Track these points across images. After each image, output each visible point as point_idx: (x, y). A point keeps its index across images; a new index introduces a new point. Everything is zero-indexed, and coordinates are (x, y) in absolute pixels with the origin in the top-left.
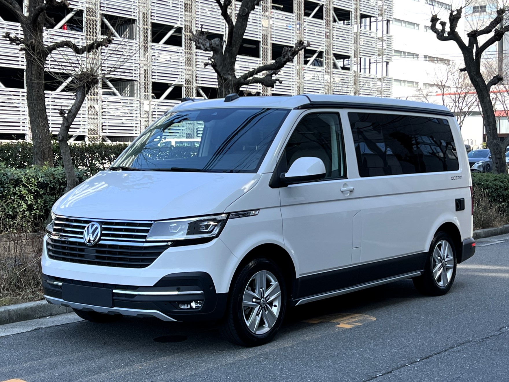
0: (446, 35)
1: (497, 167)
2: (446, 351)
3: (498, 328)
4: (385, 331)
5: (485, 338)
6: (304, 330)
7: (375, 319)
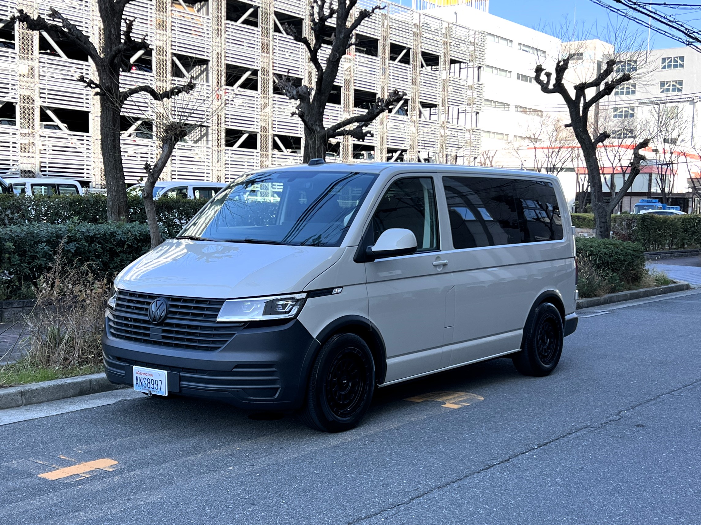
0: (551, 87)
1: (601, 232)
2: (564, 437)
3: (617, 411)
4: (496, 413)
5: (604, 423)
6: (409, 410)
7: (483, 399)
